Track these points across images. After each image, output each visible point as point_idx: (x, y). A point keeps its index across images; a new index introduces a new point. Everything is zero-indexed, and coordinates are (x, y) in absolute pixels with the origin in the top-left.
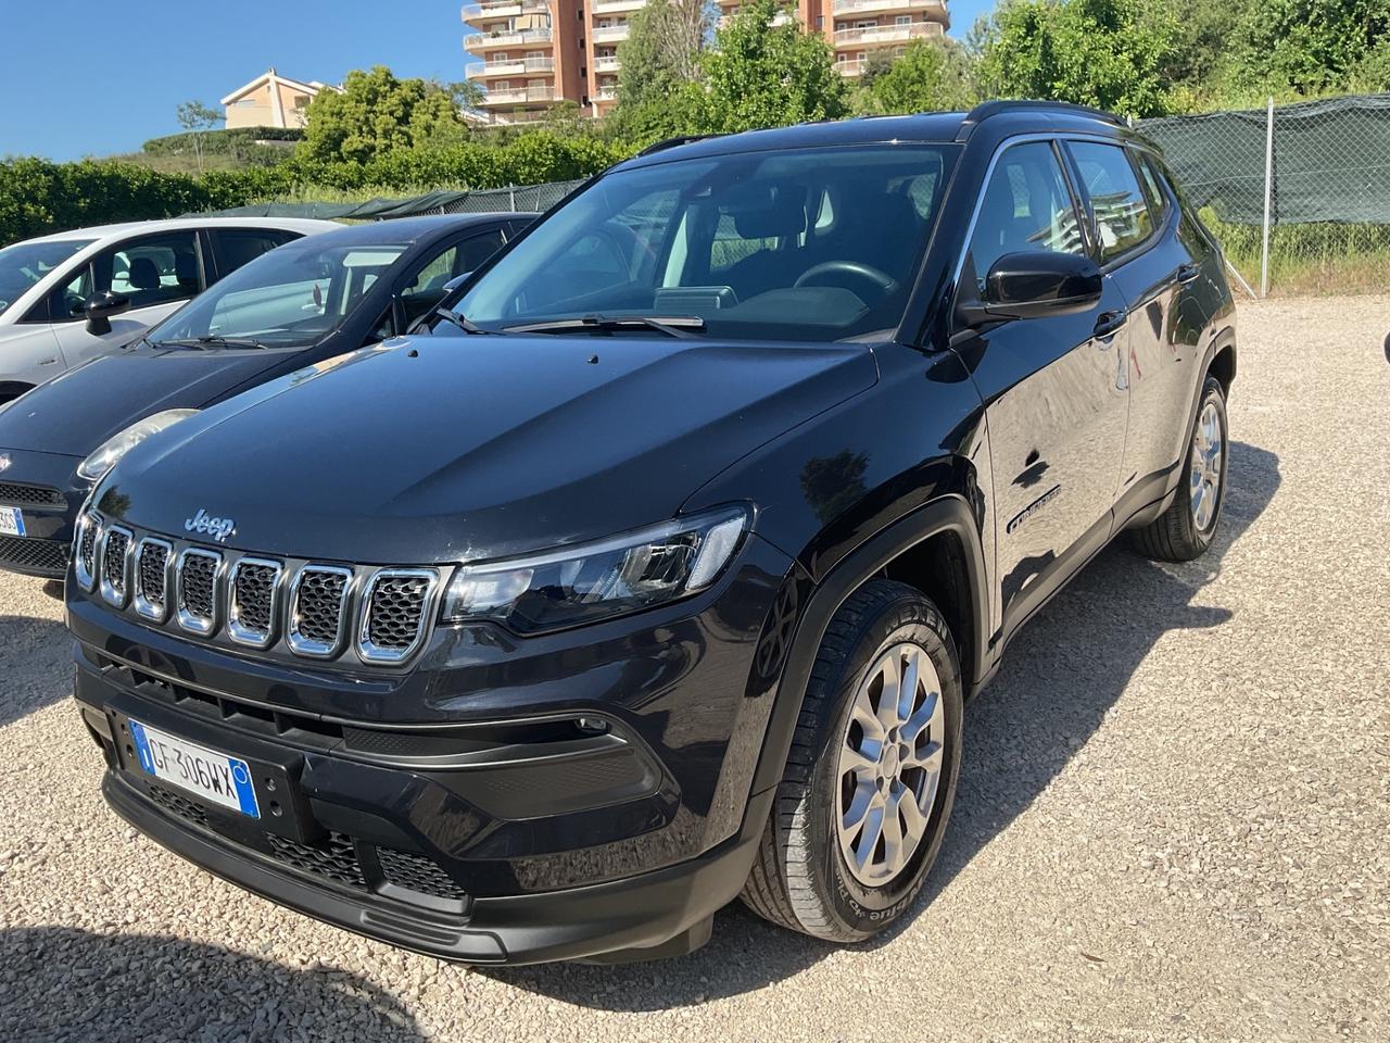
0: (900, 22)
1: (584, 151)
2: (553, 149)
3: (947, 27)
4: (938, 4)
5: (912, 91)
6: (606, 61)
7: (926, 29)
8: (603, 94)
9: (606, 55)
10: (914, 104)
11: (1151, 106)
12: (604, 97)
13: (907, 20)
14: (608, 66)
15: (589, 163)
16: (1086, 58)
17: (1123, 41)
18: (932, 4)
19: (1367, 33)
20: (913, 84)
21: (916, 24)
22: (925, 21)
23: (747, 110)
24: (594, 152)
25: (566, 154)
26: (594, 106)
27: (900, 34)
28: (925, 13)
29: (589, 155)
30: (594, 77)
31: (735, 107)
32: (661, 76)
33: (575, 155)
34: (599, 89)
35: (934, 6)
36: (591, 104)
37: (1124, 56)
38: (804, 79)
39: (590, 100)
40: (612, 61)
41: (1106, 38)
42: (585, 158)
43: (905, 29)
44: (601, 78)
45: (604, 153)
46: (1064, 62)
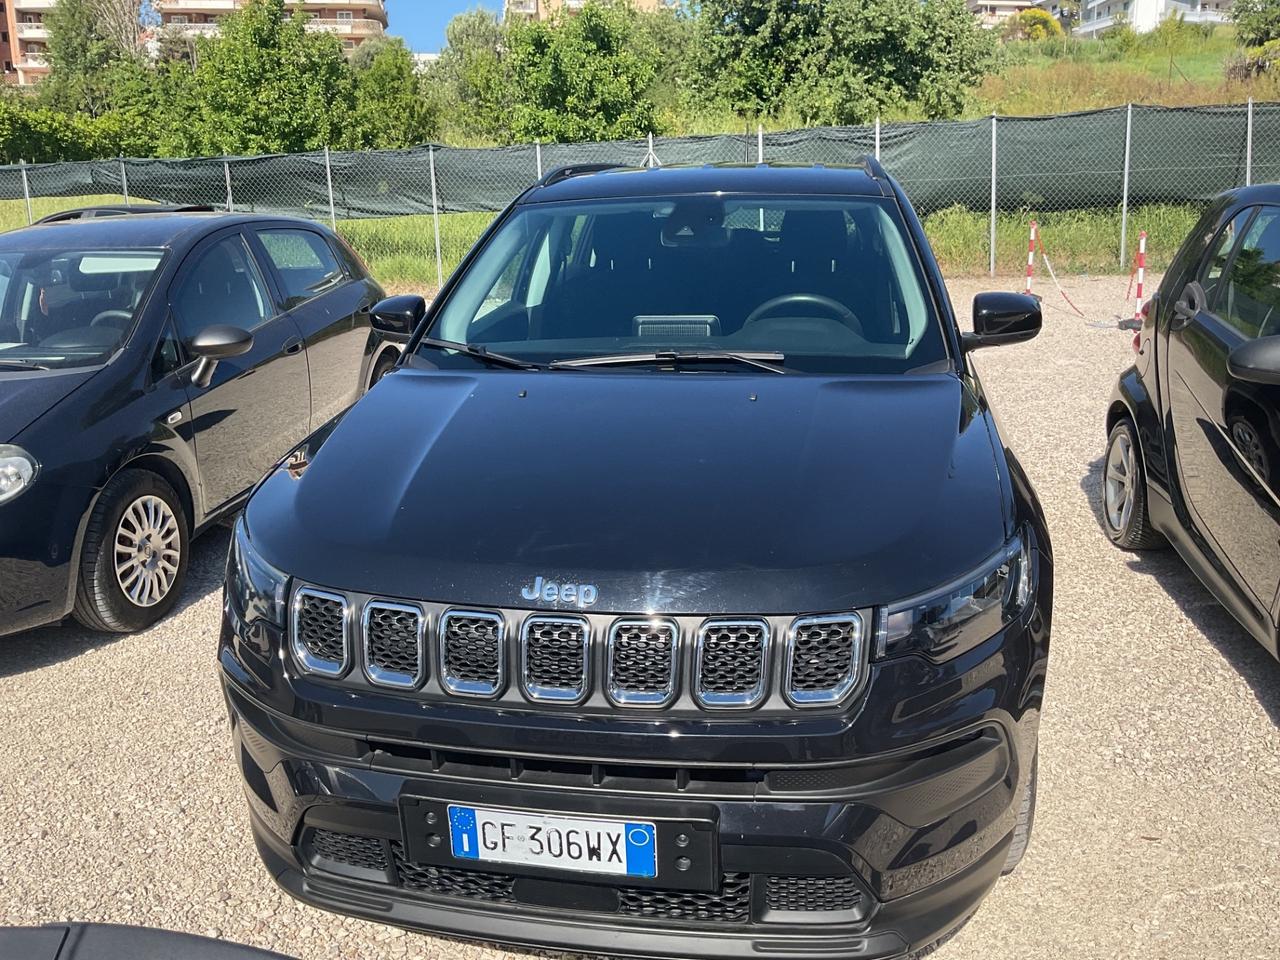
0: (341, 16)
1: (44, 122)
2: (9, 119)
3: (385, 26)
4: (376, 3)
5: (393, 87)
6: (31, 28)
7: (367, 26)
8: (30, 60)
9: (30, 21)
10: (395, 99)
11: (646, 123)
12: (32, 64)
13: (348, 16)
14: (33, 32)
15: (51, 135)
16: (593, 77)
17: (618, 65)
18: (371, 3)
19: (785, 71)
20: (393, 80)
21: (357, 20)
22: (366, 18)
23: (268, 96)
24: (55, 124)
25: (25, 125)
26: (20, 73)
27: (344, 28)
28: (364, 11)
29: (50, 126)
30: (17, 42)
31: (255, 93)
32: (95, 48)
33: (35, 126)
34: (24, 55)
35: (373, 5)
36: (15, 70)
37: (623, 79)
38: (323, 72)
39: (15, 66)
40: (38, 28)
41: (605, 61)
42: (46, 130)
43: (347, 23)
44: (26, 45)
45: (67, 126)
46: (573, 77)
